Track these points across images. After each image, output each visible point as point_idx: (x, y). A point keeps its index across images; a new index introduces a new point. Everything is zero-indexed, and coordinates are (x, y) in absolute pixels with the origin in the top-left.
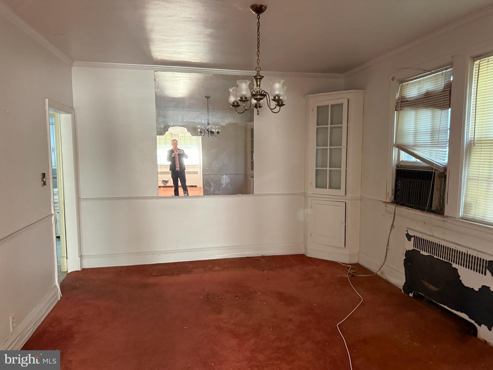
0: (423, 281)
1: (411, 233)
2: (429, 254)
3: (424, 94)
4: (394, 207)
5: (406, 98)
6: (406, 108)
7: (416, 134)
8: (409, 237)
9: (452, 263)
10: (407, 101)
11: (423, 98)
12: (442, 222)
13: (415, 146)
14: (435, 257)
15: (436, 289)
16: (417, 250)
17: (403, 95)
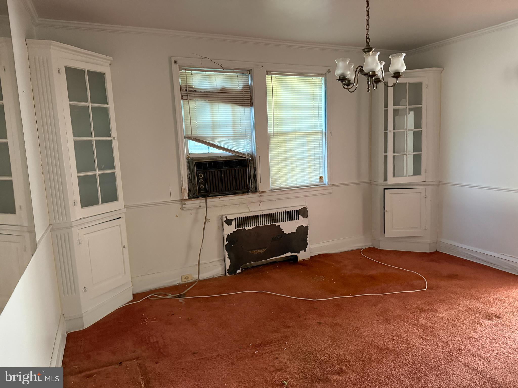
0: (250, 252)
1: (230, 218)
2: (254, 227)
3: (220, 89)
4: (205, 200)
5: (195, 88)
6: (197, 99)
7: (214, 126)
8: (229, 222)
9: (275, 223)
10: (195, 91)
11: (218, 93)
12: (258, 198)
13: (214, 137)
14: (260, 226)
15: (264, 250)
16: (240, 229)
17: (189, 83)
